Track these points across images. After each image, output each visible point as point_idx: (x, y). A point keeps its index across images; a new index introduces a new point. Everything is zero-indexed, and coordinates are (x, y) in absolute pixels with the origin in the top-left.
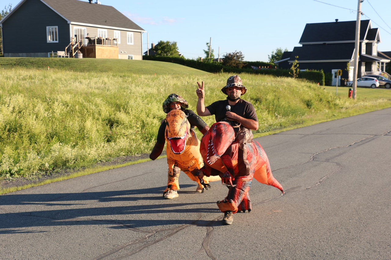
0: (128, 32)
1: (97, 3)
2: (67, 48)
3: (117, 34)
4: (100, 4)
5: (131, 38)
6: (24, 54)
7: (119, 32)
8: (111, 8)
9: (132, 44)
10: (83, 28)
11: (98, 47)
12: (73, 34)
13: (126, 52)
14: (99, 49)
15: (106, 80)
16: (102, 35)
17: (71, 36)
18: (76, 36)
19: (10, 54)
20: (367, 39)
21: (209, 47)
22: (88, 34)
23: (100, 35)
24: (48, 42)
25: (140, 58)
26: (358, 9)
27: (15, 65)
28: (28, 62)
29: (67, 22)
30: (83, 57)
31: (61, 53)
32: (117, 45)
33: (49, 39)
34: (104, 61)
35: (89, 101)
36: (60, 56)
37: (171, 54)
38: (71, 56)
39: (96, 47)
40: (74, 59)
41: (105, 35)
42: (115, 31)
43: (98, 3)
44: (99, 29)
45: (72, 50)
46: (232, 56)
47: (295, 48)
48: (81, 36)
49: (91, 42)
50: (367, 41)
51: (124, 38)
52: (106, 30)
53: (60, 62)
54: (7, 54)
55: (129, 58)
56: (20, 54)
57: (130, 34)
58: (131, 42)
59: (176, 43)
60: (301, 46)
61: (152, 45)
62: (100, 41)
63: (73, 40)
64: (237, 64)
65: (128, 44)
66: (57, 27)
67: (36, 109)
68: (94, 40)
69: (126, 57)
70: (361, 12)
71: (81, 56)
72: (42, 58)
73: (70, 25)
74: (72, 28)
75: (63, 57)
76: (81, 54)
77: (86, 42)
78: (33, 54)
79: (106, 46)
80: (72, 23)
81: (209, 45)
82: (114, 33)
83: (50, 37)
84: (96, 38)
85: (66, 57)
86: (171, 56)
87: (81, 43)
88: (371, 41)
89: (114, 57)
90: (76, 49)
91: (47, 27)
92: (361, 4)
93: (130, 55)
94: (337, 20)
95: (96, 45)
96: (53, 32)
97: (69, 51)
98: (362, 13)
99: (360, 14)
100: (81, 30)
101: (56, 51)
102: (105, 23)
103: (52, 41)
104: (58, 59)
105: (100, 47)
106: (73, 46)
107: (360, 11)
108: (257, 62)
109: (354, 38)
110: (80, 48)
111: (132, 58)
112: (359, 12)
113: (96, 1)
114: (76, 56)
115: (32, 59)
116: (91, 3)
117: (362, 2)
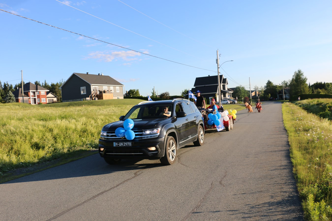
0: (116, 87)
2: (90, 96)
3: (112, 88)
5: (118, 89)
6: (71, 100)
7: (113, 87)
8: (108, 76)
9: (119, 92)
10: (97, 87)
11: (104, 94)
12: (92, 89)
13: (116, 96)
14: (104, 95)
15: (114, 109)
16: (105, 89)
17: (92, 90)
18: (94, 90)
19: (65, 101)
20: (222, 83)
21: (154, 91)
22: (99, 89)
24: (81, 94)
25: (122, 98)
26: (218, 71)
27: (68, 105)
28: (74, 104)
29: (89, 84)
30: (98, 99)
31: (88, 99)
32: (112, 93)
33: (82, 93)
34: (107, 101)
35: (111, 118)
36: (87, 100)
37: (137, 95)
38: (92, 99)
39: (103, 95)
40: (93, 100)
41: (106, 89)
42: (111, 87)
44: (104, 86)
45: (92, 97)
46: (164, 94)
47: (192, 89)
48: (96, 90)
49: (101, 92)
50: (223, 84)
51: (115, 89)
52: (107, 87)
53: (88, 103)
54: (64, 101)
55: (118, 98)
56: (70, 100)
57: (118, 87)
58: (118, 91)
59: (138, 90)
60: (195, 87)
61: (126, 91)
62: (104, 92)
63: (93, 92)
64: (166, 97)
65: (117, 92)
66: (85, 87)
67: (91, 123)
68: (102, 91)
69: (116, 98)
71: (97, 99)
72: (80, 102)
73: (91, 86)
74: (92, 87)
75: (89, 100)
76: (97, 98)
77: (98, 93)
78: (75, 100)
79: (108, 93)
80: (92, 85)
81: (153, 90)
83: (82, 92)
84: (103, 90)
85: (90, 100)
86: (137, 96)
87: (96, 93)
88: (224, 84)
89: (111, 98)
90: (94, 96)
91: (81, 88)
92: (219, 69)
94: (209, 75)
95: (103, 93)
96: (83, 89)
97: (91, 97)
100: (96, 88)
101: (85, 98)
102: (106, 83)
103: (83, 94)
104: (87, 101)
105: (105, 94)
106: (93, 95)
108: (176, 96)
109: (217, 83)
110: (96, 95)
111: (119, 98)
112: (218, 72)
113: (102, 74)
114: (95, 99)
115: (75, 102)
117: (219, 68)
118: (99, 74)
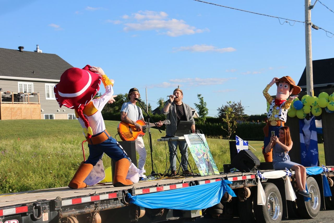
1: (36, 51)
3: (50, 87)
4: (42, 52)
7: (53, 85)
13: (65, 111)
14: (7, 108)
16: (26, 90)
21: (201, 99)
23: (21, 89)
26: (307, 20)
32: (39, 102)
41: (30, 90)
42: (46, 84)
43: (38, 52)
52: (32, 83)
55: (70, 118)
69: (65, 117)
70: (310, 24)
79: (26, 103)
82: (45, 87)
92: (310, 11)
93: (72, 114)
95: (1, 102)
98: (313, 27)
99: (310, 27)
102: (33, 74)
105: (9, 105)
107: (309, 22)
112: (307, 24)
113: (35, 50)
116: (22, 51)
117: (311, 7)
118: (20, 48)
